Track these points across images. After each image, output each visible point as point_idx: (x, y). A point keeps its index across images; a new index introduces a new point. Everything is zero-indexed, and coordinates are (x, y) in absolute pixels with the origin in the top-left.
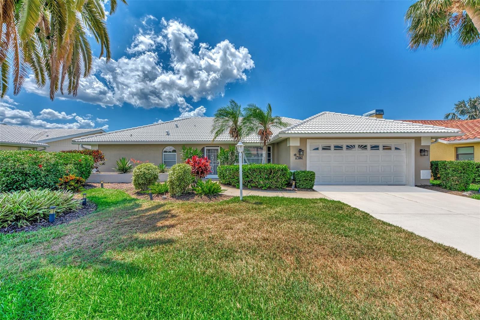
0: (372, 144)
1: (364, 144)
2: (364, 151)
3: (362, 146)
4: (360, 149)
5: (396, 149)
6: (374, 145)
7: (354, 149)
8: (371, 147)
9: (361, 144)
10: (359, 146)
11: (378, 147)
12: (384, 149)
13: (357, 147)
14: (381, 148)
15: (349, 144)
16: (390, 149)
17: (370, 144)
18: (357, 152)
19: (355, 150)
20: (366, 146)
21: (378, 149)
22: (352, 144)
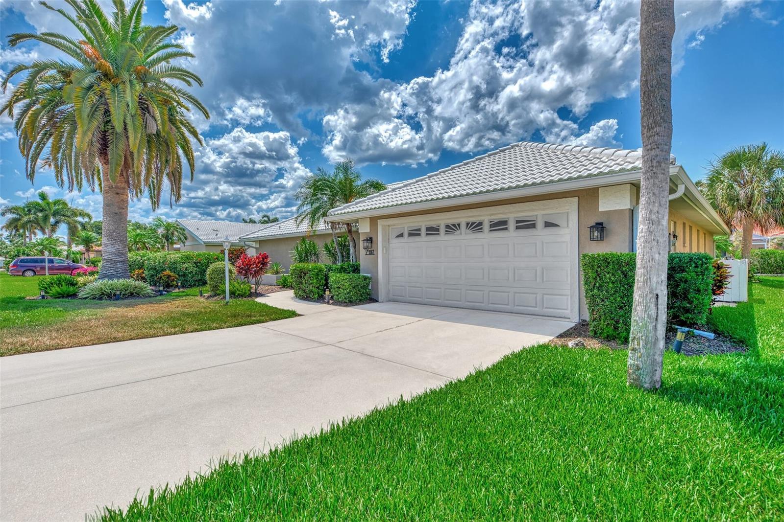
0: (493, 217)
1: (477, 220)
2: (479, 235)
3: (473, 224)
4: (469, 231)
5: (548, 225)
6: (496, 221)
7: (458, 232)
8: (491, 226)
9: (471, 220)
10: (468, 224)
11: (505, 223)
12: (517, 228)
13: (463, 226)
14: (512, 225)
15: (450, 222)
16: (533, 226)
17: (490, 218)
18: (464, 237)
19: (461, 234)
20: (480, 224)
21: (506, 229)
22: (456, 221)
